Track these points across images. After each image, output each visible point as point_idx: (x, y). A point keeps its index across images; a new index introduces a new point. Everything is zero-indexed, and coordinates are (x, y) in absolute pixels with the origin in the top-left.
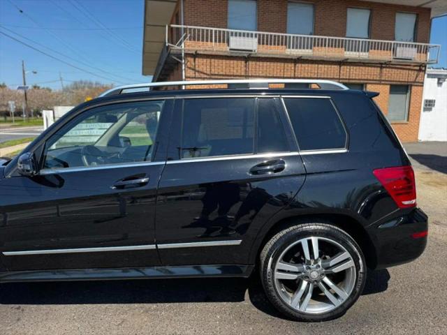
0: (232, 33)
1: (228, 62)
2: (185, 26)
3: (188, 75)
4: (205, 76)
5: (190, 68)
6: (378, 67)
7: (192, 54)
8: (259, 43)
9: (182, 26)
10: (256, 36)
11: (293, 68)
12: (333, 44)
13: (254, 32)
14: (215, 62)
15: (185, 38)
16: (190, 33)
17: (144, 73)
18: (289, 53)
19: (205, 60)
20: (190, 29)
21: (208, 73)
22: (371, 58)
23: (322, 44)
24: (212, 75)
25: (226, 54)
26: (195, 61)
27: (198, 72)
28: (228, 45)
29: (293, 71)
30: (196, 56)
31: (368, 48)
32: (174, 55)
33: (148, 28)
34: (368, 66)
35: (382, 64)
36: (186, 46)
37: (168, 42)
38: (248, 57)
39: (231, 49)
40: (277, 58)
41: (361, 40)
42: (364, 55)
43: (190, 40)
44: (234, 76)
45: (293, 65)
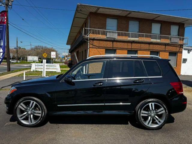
0: (108, 31)
1: (106, 42)
2: (90, 29)
3: (90, 47)
4: (97, 47)
5: (91, 44)
6: (164, 45)
7: (92, 39)
8: (118, 35)
9: (89, 29)
10: (117, 33)
11: (131, 45)
12: (146, 36)
13: (116, 31)
14: (101, 42)
15: (90, 33)
16: (92, 31)
18: (129, 39)
19: (97, 41)
20: (92, 30)
21: (98, 46)
22: (161, 42)
23: (142, 36)
24: (100, 47)
25: (105, 39)
26: (93, 42)
27: (94, 46)
28: (106, 36)
29: (131, 46)
30: (94, 39)
31: (160, 38)
32: (85, 39)
34: (161, 45)
35: (165, 44)
36: (90, 36)
37: (84, 34)
38: (114, 41)
39: (107, 38)
40: (125, 41)
41: (158, 35)
42: (158, 41)
43: (92, 34)
44: (108, 47)
45: (131, 44)
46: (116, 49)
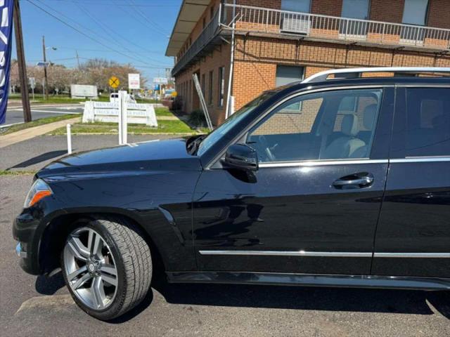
0: (287, 15)
1: (278, 45)
2: (239, 6)
3: (237, 58)
4: (255, 59)
5: (239, 50)
6: (433, 56)
7: (243, 36)
8: (314, 27)
9: (234, 5)
10: (311, 20)
11: (345, 55)
12: (390, 31)
13: (310, 15)
14: (266, 45)
15: (236, 20)
16: (244, 13)
17: (167, 54)
18: (343, 38)
19: (255, 43)
20: (244, 9)
21: (258, 56)
22: (426, 47)
23: (378, 30)
24: (261, 58)
25: (278, 37)
26: (245, 43)
27: (247, 54)
28: (281, 27)
29: (344, 58)
30: (246, 37)
31: (425, 35)
32: (223, 36)
33: (187, 6)
34: (423, 56)
35: (437, 54)
36: (238, 26)
37: (221, 22)
38: (300, 41)
39: (282, 32)
40: (330, 43)
41: (419, 27)
42: (419, 44)
43: (243, 20)
44: (283, 60)
45: (345, 51)
46: (306, 66)
